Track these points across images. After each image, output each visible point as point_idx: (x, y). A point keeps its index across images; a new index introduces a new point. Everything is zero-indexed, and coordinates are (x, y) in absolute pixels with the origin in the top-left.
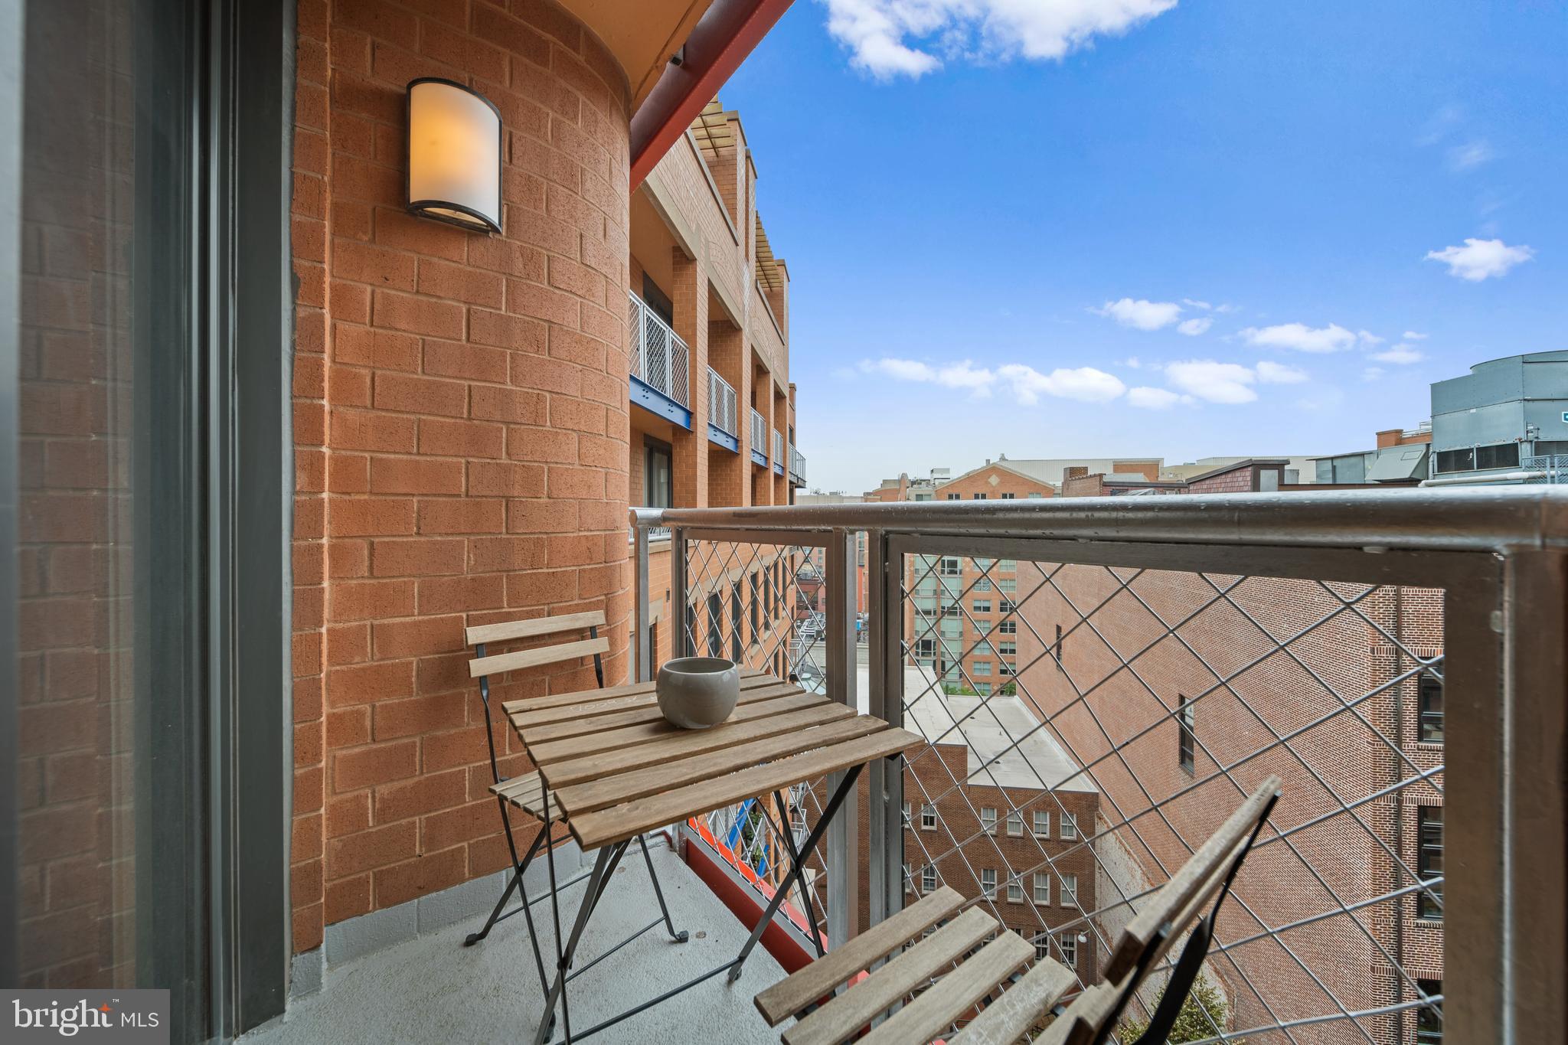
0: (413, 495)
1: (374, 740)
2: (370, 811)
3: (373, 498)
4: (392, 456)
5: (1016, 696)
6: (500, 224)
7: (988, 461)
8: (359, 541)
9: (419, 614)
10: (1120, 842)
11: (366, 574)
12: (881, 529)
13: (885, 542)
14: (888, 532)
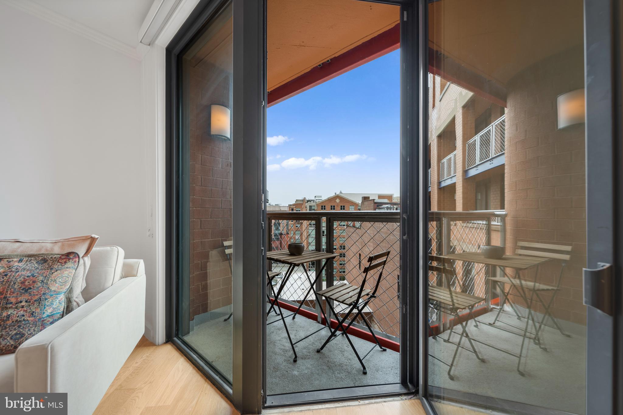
0: (210, 208)
1: (201, 270)
2: (201, 288)
3: (201, 209)
4: (206, 198)
5: (345, 281)
6: (230, 138)
7: (336, 193)
8: (198, 220)
9: (211, 239)
10: (380, 328)
11: (200, 228)
12: (329, 217)
13: (330, 219)
14: (330, 217)
